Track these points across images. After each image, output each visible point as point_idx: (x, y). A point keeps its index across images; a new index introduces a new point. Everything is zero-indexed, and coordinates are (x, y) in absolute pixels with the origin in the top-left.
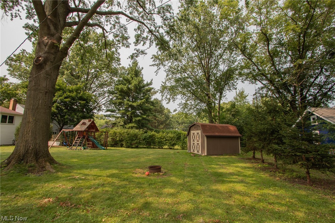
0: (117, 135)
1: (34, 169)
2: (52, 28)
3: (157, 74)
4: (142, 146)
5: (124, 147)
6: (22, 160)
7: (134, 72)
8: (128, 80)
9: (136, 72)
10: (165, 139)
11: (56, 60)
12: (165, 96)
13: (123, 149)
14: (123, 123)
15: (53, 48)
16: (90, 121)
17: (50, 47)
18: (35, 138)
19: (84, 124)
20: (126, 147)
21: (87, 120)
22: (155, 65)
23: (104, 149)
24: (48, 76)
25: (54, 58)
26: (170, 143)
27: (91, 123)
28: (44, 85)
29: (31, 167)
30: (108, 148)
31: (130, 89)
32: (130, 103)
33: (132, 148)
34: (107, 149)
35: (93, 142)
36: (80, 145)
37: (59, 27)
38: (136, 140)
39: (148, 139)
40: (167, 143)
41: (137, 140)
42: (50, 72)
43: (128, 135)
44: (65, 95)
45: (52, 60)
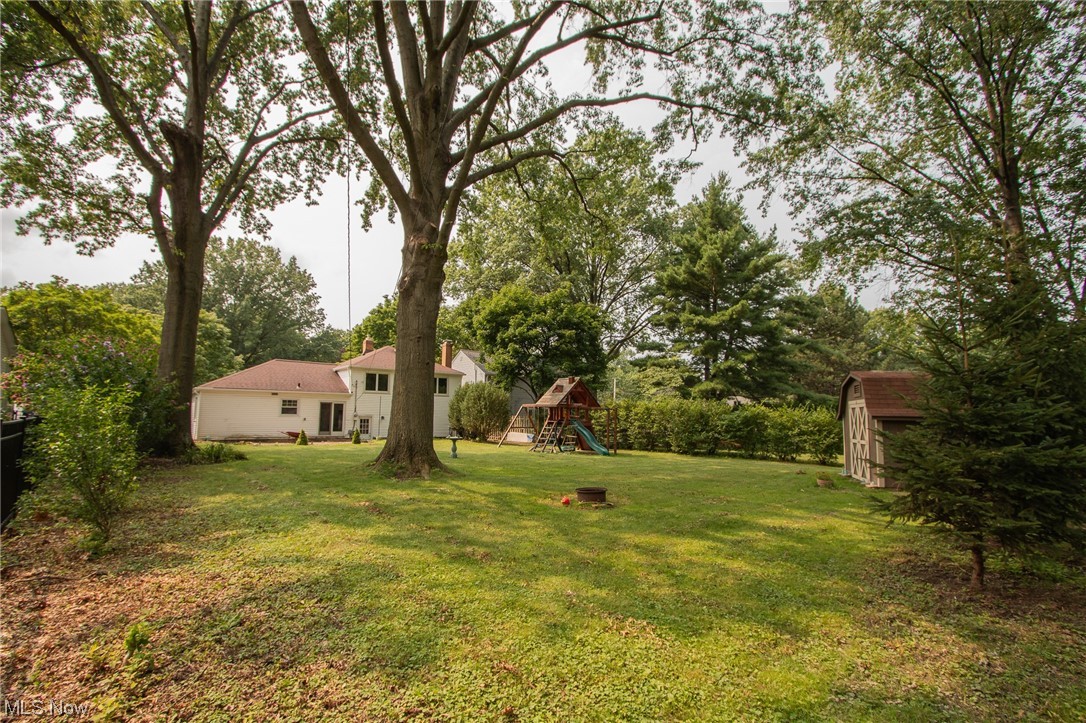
0: (653, 417)
1: (404, 473)
2: (419, 216)
3: (765, 211)
4: (727, 451)
5: (674, 452)
6: (393, 456)
7: (711, 217)
8: (692, 246)
9: (717, 216)
10: (796, 431)
11: (429, 274)
12: (822, 276)
13: (669, 457)
14: (680, 382)
15: (422, 254)
16: (574, 381)
17: (417, 253)
18: (408, 421)
19: (560, 389)
20: (678, 452)
21: (567, 380)
22: (755, 182)
23: (605, 454)
24: (419, 308)
25: (427, 271)
26: (815, 444)
27: (575, 387)
28: (415, 326)
29: (401, 468)
30: (618, 451)
31: (695, 274)
32: (697, 319)
33: (696, 454)
34: (615, 454)
35: (578, 435)
36: (552, 442)
37: (433, 207)
38: (702, 431)
39: (740, 430)
40: (805, 441)
41: (708, 432)
42: (422, 299)
43: (682, 414)
44: (530, 321)
45: (423, 277)
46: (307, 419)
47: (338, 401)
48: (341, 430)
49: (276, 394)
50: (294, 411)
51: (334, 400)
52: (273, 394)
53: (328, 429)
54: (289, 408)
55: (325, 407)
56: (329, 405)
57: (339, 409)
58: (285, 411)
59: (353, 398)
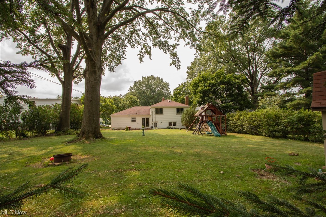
16: (209, 105)
19: (203, 109)
27: (209, 107)
46: (139, 123)
47: (147, 117)
48: (148, 126)
49: (130, 116)
50: (135, 121)
51: (146, 117)
52: (129, 116)
53: (145, 126)
54: (134, 120)
55: (144, 119)
56: (145, 119)
57: (148, 120)
58: (133, 121)
59: (152, 116)
